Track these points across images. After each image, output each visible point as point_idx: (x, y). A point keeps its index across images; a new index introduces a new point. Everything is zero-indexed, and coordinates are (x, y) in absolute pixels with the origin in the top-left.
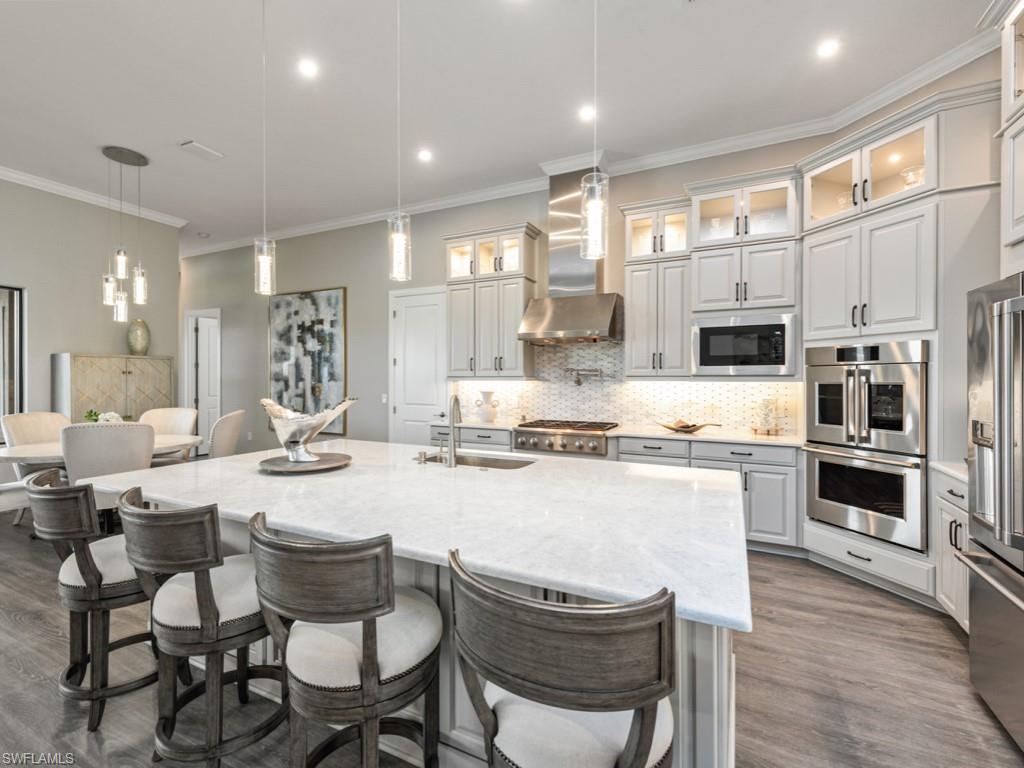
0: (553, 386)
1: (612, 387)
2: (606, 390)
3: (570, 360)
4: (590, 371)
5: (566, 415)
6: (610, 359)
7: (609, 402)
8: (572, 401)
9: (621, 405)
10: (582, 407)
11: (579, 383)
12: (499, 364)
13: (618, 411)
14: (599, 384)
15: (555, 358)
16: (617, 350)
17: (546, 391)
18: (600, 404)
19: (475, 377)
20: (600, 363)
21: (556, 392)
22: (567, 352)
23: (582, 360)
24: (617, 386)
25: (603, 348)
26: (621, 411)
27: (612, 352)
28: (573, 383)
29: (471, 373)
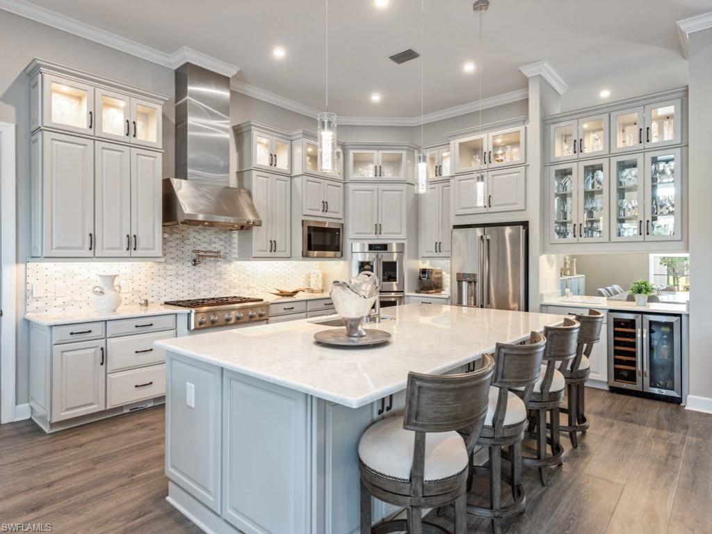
0: (169, 267)
1: (223, 266)
2: (218, 269)
3: (187, 242)
4: (206, 252)
5: (182, 294)
6: (222, 243)
7: (220, 279)
8: (189, 281)
9: (230, 281)
10: (198, 285)
11: (195, 263)
12: (132, 242)
13: (227, 286)
14: (212, 264)
15: (171, 239)
16: (226, 235)
17: (162, 272)
18: (214, 281)
19: (95, 257)
20: (213, 245)
21: (173, 273)
22: (183, 233)
23: (199, 242)
24: (227, 266)
25: (216, 232)
26: (230, 286)
27: (223, 236)
28: (190, 264)
29: (91, 253)
